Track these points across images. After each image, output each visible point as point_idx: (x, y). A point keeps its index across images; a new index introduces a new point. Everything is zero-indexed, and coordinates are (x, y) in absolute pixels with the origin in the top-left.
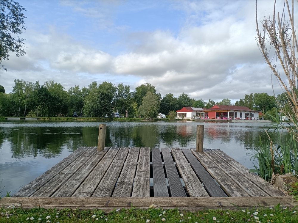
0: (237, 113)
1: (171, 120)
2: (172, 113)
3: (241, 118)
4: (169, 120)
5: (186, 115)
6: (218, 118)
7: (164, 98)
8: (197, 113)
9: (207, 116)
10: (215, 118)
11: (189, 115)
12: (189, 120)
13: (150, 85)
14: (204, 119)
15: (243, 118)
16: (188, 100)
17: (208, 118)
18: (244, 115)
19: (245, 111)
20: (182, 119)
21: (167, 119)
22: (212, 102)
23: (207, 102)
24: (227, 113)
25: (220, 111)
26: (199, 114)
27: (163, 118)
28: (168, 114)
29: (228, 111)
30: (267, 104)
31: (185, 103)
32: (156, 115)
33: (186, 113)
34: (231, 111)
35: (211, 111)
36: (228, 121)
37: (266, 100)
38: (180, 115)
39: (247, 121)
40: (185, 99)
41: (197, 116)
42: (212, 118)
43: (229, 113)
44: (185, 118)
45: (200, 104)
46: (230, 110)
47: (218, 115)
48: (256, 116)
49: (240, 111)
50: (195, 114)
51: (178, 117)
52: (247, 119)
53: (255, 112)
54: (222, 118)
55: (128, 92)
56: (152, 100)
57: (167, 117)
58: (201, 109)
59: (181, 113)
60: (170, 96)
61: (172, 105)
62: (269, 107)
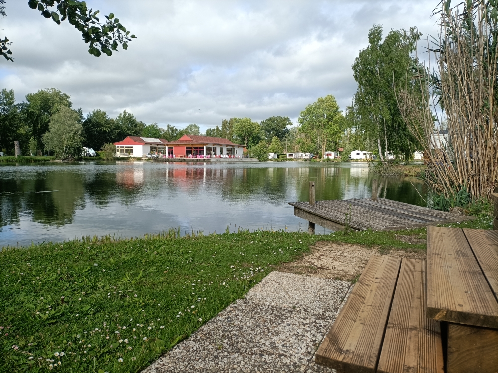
0: (216, 148)
1: (107, 160)
2: (108, 146)
3: (222, 156)
4: (104, 160)
5: (132, 151)
6: (190, 155)
7: (88, 119)
8: (151, 148)
9: (172, 153)
10: (184, 156)
11: (139, 150)
12: (139, 159)
13: (60, 92)
14: (167, 157)
15: (224, 156)
16: (134, 123)
17: (175, 156)
18: (225, 151)
19: (227, 146)
20: (128, 158)
21: (100, 158)
22: (172, 128)
23: (166, 128)
24: (203, 148)
25: (192, 145)
27: (90, 156)
28: (102, 147)
29: (204, 144)
30: (250, 134)
31: (128, 130)
32: (79, 150)
33: (132, 147)
34: (208, 146)
35: (178, 145)
36: (204, 161)
37: (250, 128)
38: (122, 151)
39: (230, 160)
40: (129, 122)
41: (152, 152)
42: (181, 156)
43: (206, 148)
44: (132, 156)
45: (154, 132)
46: (207, 144)
47: (189, 151)
48: (240, 152)
49: (220, 145)
50: (149, 148)
51: (118, 154)
52: (230, 157)
53: (238, 147)
54: (195, 155)
55: (10, 104)
56: (70, 123)
57: (98, 155)
58: (157, 141)
59: (124, 147)
60: (99, 115)
61: (105, 131)
62: (253, 138)
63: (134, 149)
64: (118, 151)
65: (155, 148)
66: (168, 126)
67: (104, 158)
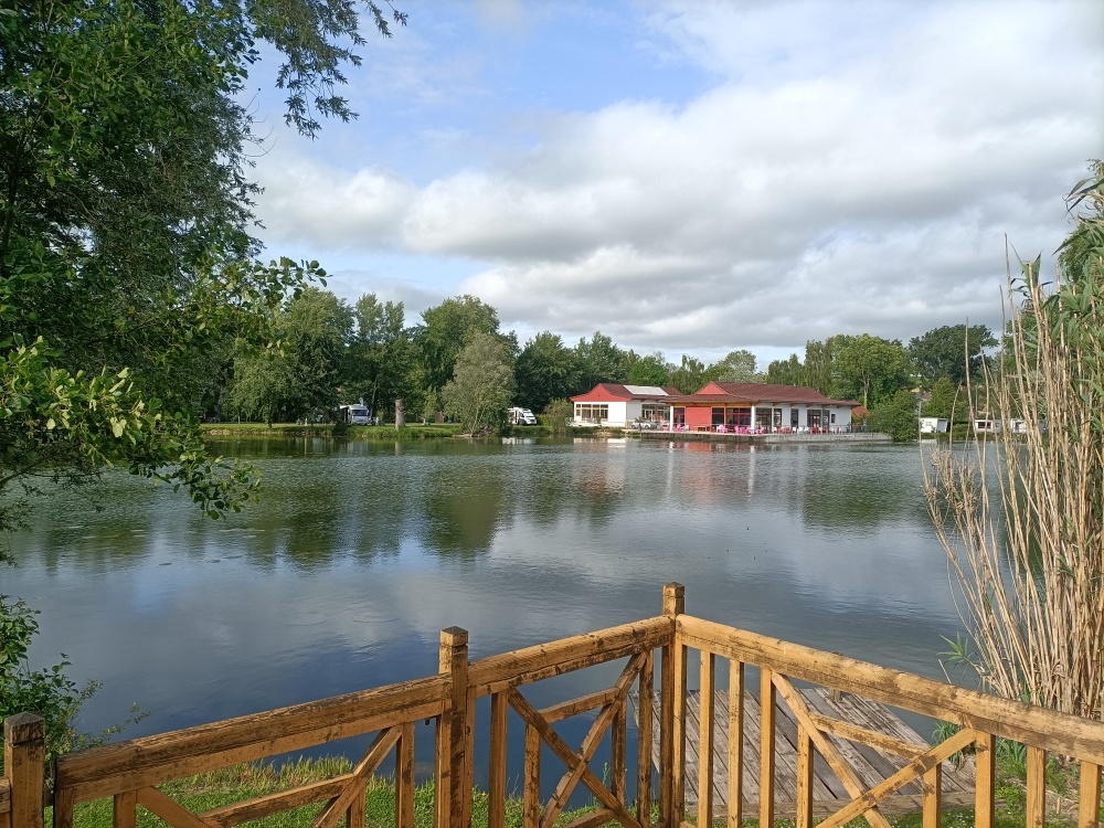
0: (781, 410)
1: (556, 433)
2: (558, 405)
3: (794, 429)
4: (549, 433)
5: (605, 415)
6: (720, 427)
7: (527, 350)
8: (644, 406)
9: (683, 421)
10: (708, 429)
11: (619, 413)
12: (617, 433)
13: (479, 301)
14: (671, 431)
15: (801, 429)
16: (612, 356)
17: (687, 427)
18: (803, 417)
19: (808, 405)
20: (596, 428)
21: (542, 429)
22: (692, 363)
23: (679, 364)
24: (749, 410)
25: (726, 404)
26: (652, 408)
27: (525, 424)
28: (547, 409)
29: (751, 404)
30: (878, 372)
31: (602, 370)
32: (503, 415)
33: (607, 406)
34: (761, 406)
35: (695, 405)
36: (751, 441)
37: (878, 359)
38: (586, 414)
39: (815, 438)
40: (603, 353)
41: (645, 415)
42: (700, 429)
43: (757, 410)
44: (604, 424)
45: (652, 372)
46: (759, 402)
47: (717, 418)
48: (843, 418)
49: (792, 404)
50: (638, 408)
51: (579, 421)
52: (815, 431)
53: (839, 406)
55: (396, 328)
56: (489, 364)
57: (539, 423)
58: (658, 391)
59: (590, 406)
60: (547, 342)
61: (556, 375)
62: (885, 383)
63: (609, 409)
64: (578, 414)
65: (652, 407)
66: (684, 358)
67: (551, 428)
